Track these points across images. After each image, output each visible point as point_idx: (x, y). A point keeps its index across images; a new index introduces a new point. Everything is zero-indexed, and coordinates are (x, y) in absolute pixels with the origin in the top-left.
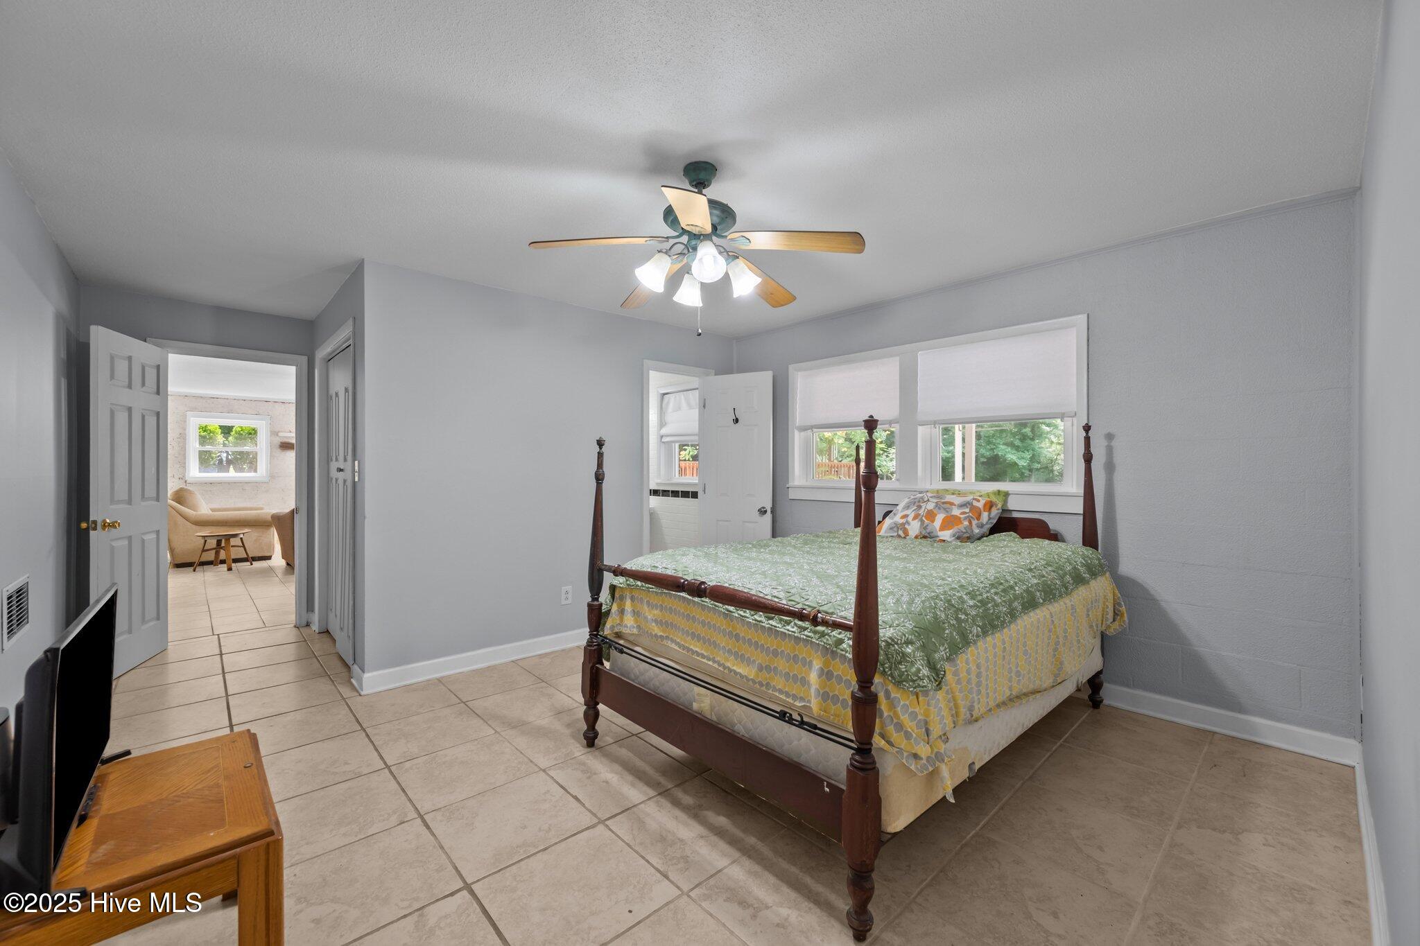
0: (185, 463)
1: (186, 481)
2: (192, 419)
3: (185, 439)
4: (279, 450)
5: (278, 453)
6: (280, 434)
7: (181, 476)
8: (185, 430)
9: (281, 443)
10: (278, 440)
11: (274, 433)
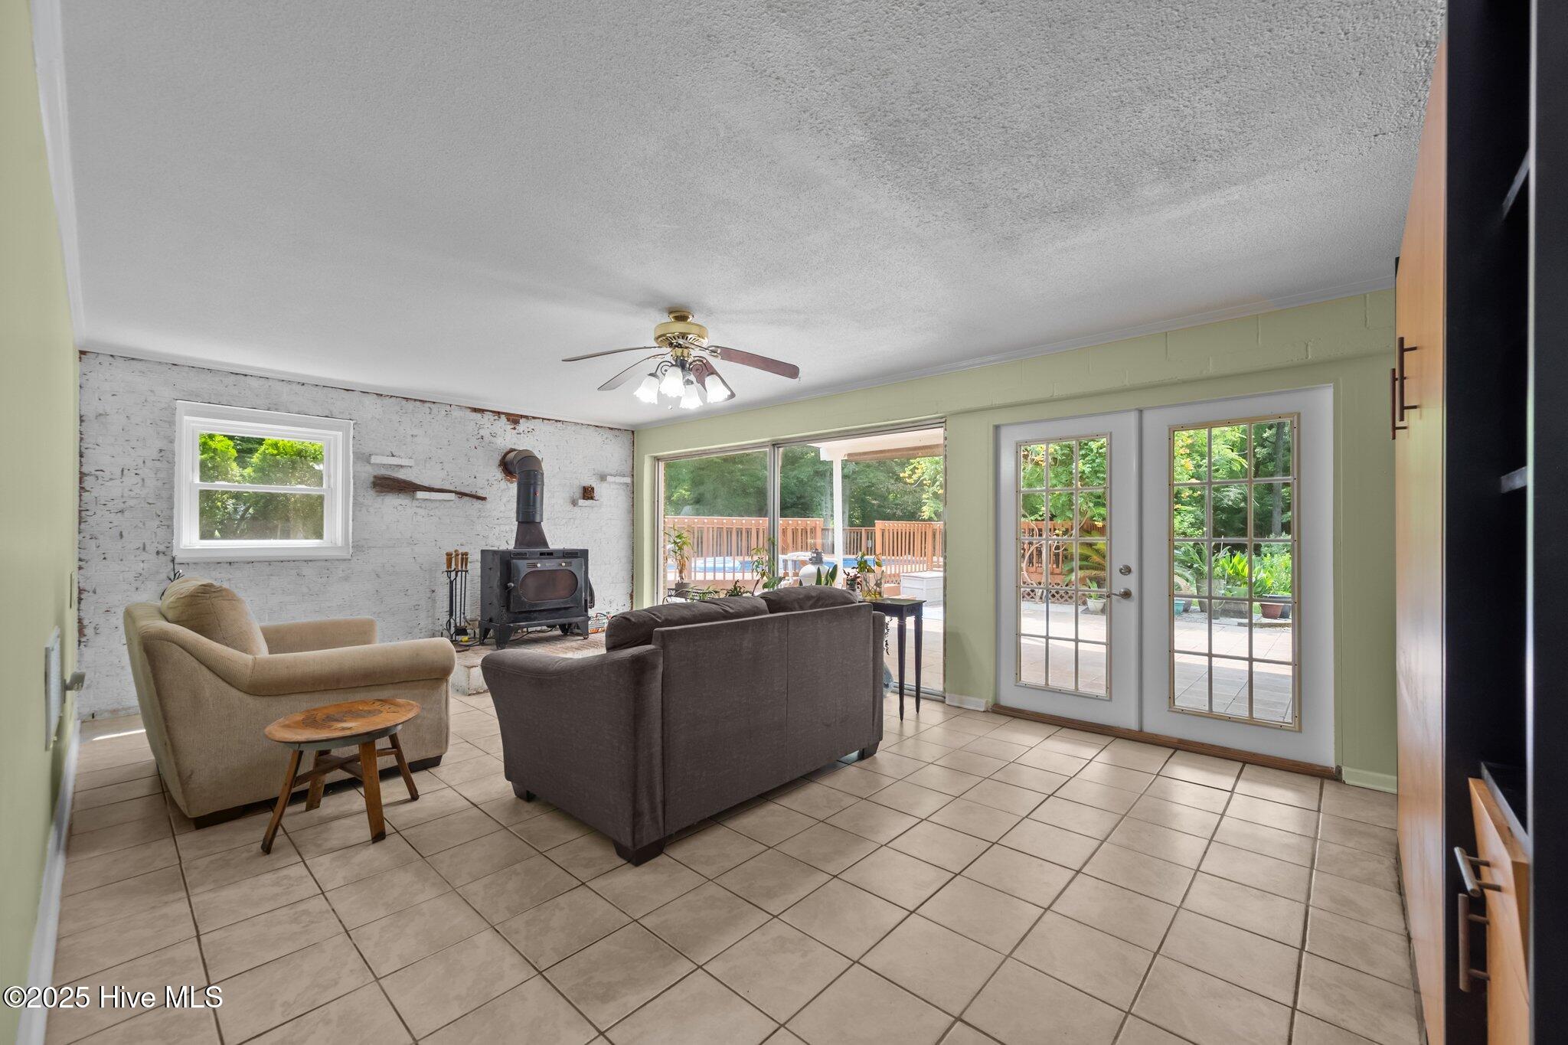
0: (171, 518)
1: (173, 561)
2: (186, 418)
3: (171, 463)
4: (372, 493)
5: (370, 497)
6: (374, 460)
7: (162, 548)
8: (172, 442)
9: (375, 477)
10: (368, 472)
11: (363, 458)
